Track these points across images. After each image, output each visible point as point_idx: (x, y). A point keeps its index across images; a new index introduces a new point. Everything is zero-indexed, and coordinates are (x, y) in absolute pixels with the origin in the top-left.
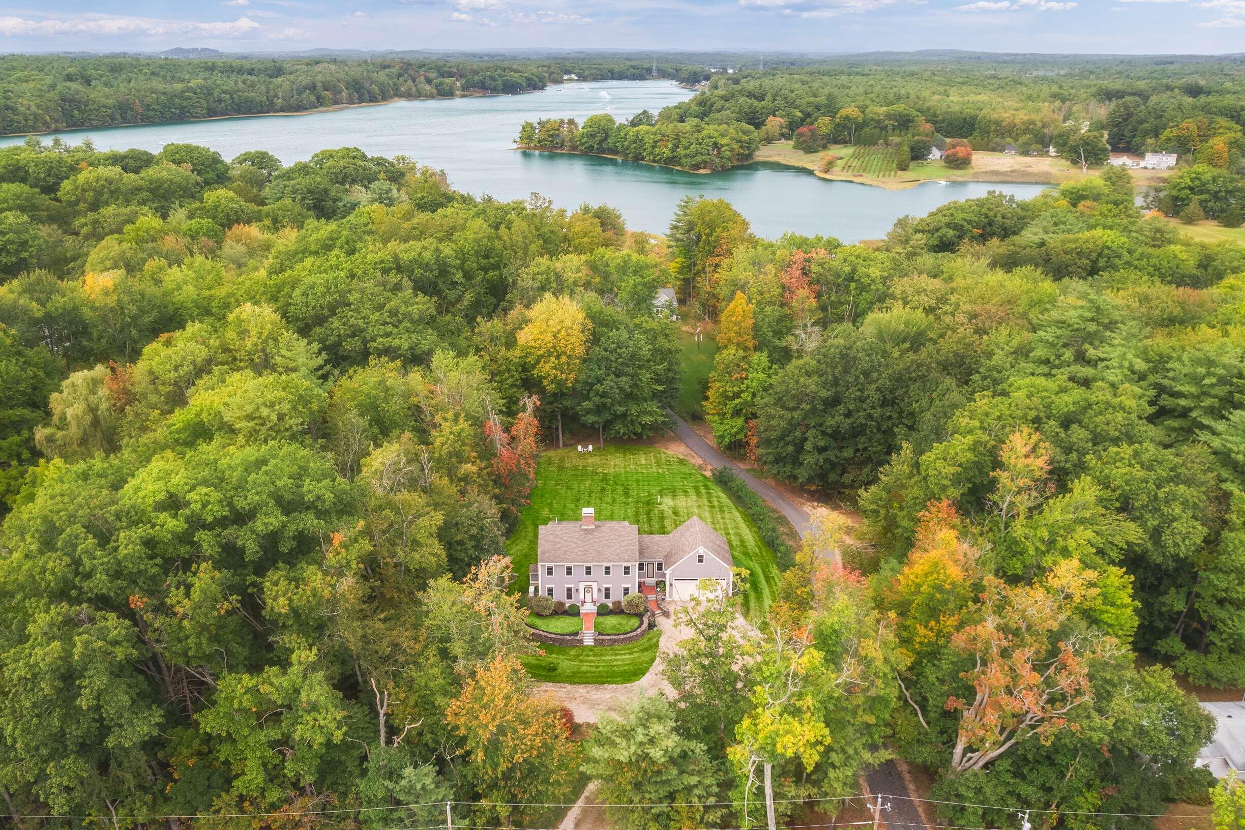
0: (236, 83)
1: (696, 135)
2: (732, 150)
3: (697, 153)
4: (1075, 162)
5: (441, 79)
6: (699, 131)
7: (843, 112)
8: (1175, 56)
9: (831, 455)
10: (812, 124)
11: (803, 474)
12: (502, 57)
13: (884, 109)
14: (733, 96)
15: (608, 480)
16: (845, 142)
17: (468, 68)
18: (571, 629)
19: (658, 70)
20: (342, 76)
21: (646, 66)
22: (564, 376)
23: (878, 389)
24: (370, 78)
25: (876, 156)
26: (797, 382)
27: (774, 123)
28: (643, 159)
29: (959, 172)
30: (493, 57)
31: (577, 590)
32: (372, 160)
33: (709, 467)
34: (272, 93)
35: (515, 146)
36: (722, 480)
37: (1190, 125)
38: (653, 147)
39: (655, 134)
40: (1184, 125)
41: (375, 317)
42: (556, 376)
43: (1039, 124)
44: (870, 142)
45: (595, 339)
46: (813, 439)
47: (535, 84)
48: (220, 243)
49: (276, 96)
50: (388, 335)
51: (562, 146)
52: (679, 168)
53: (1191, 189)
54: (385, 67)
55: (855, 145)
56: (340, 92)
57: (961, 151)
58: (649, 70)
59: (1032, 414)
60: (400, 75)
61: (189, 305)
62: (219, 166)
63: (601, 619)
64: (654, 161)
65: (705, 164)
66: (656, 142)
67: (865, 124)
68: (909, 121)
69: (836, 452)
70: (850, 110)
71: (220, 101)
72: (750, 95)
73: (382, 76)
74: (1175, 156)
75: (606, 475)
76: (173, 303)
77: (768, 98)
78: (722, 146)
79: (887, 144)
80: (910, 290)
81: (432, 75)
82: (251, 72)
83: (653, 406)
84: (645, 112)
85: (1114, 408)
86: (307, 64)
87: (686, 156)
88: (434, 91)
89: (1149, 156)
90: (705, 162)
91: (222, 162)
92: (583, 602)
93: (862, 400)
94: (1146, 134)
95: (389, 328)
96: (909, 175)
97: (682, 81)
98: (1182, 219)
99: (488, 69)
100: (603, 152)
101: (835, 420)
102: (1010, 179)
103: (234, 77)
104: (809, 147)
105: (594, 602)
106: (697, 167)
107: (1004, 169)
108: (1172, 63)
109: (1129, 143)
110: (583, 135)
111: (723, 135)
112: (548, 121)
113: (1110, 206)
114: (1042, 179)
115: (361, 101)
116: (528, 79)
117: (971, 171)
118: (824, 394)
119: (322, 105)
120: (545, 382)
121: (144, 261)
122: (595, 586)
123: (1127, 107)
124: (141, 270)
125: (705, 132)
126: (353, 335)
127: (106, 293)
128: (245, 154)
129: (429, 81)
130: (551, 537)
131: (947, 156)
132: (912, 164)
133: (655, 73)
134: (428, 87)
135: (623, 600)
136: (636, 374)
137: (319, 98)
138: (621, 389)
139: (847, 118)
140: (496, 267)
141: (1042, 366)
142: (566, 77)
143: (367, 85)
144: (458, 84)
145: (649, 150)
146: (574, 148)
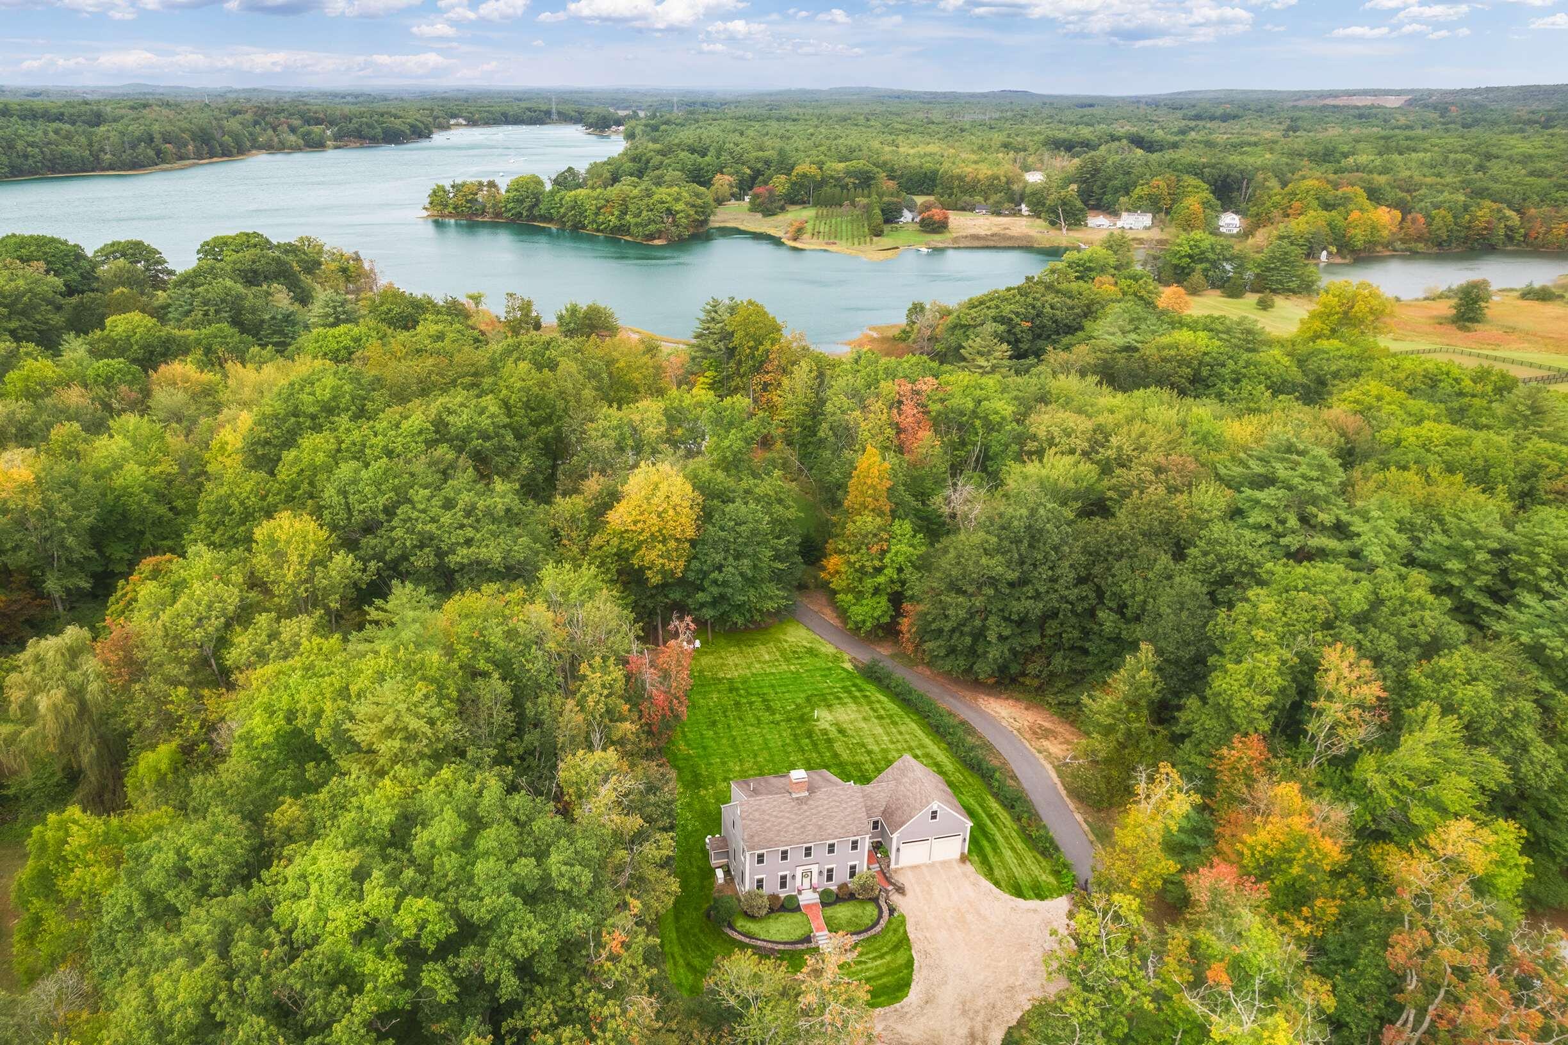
0: (46, 133)
1: (646, 200)
2: (688, 216)
3: (651, 221)
4: (1053, 223)
5: (306, 128)
6: (650, 196)
7: (800, 169)
8: (1096, 98)
9: (1016, 643)
10: (766, 183)
11: (983, 669)
12: (370, 98)
13: (842, 165)
14: (671, 151)
15: (737, 689)
16: (803, 203)
17: (338, 113)
18: (798, 934)
19: (559, 113)
20: (184, 125)
21: (544, 108)
22: (672, 565)
23: (1071, 566)
24: (221, 127)
25: (842, 218)
26: (977, 563)
27: (723, 182)
28: (584, 227)
29: (937, 237)
30: (357, 97)
31: (794, 877)
32: (279, 246)
33: (846, 657)
34: (96, 147)
35: (425, 213)
36: (872, 674)
37: (1160, 182)
38: (597, 214)
39: (597, 199)
40: (1154, 182)
41: (446, 518)
42: (663, 565)
43: (1003, 179)
44: (832, 202)
45: (706, 516)
46: (995, 628)
47: (420, 133)
48: (147, 393)
49: (102, 150)
50: (469, 542)
51: (483, 212)
52: (628, 238)
53: (1190, 256)
54: (235, 113)
55: (815, 205)
56: (186, 145)
57: (937, 213)
58: (548, 113)
59: (1321, 616)
60: (256, 123)
61: (136, 490)
62: (83, 263)
63: (829, 911)
64: (598, 230)
65: (659, 234)
66: (599, 209)
67: (823, 182)
68: (870, 178)
69: (1019, 639)
70: (805, 167)
71: (26, 156)
72: (693, 151)
73: (233, 124)
74: (1150, 216)
75: (731, 681)
76: (113, 490)
77: (712, 152)
78: (677, 212)
79: (853, 204)
80: (1056, 431)
81: (296, 122)
82: (60, 117)
83: (772, 589)
84: (570, 169)
85: (1411, 604)
86: (132, 108)
87: (636, 225)
88: (301, 142)
89: (1125, 215)
90: (660, 232)
91: (85, 257)
92: (800, 892)
93: (1053, 580)
94: (1116, 191)
95: (469, 532)
96: (885, 241)
97: (589, 126)
98: (1186, 288)
99: (362, 115)
100: (534, 219)
101: (1022, 605)
102: (992, 244)
103: (41, 125)
104: (767, 208)
105: (815, 890)
106: (651, 237)
107: (982, 233)
108: (1091, 106)
109: (1100, 200)
110: (508, 201)
111: (677, 200)
112: (464, 185)
113: (1129, 282)
114: (1024, 243)
115: (212, 155)
116: (412, 126)
117: (948, 235)
118: (1012, 576)
119: (164, 161)
120: (649, 574)
121: (48, 426)
122: (815, 869)
123: (1094, 162)
124: (45, 439)
125: (656, 197)
126: (421, 547)
127: (25, 490)
128: (113, 245)
129: (293, 130)
130: (757, 814)
131: (923, 220)
132: (887, 228)
133: (555, 117)
134: (292, 138)
135: (853, 885)
136: (755, 553)
137: (158, 153)
138: (742, 574)
139: (805, 175)
140: (548, 420)
141: (1262, 534)
142: (452, 122)
143: (218, 136)
144: (329, 133)
145: (592, 217)
146: (498, 215)
